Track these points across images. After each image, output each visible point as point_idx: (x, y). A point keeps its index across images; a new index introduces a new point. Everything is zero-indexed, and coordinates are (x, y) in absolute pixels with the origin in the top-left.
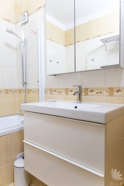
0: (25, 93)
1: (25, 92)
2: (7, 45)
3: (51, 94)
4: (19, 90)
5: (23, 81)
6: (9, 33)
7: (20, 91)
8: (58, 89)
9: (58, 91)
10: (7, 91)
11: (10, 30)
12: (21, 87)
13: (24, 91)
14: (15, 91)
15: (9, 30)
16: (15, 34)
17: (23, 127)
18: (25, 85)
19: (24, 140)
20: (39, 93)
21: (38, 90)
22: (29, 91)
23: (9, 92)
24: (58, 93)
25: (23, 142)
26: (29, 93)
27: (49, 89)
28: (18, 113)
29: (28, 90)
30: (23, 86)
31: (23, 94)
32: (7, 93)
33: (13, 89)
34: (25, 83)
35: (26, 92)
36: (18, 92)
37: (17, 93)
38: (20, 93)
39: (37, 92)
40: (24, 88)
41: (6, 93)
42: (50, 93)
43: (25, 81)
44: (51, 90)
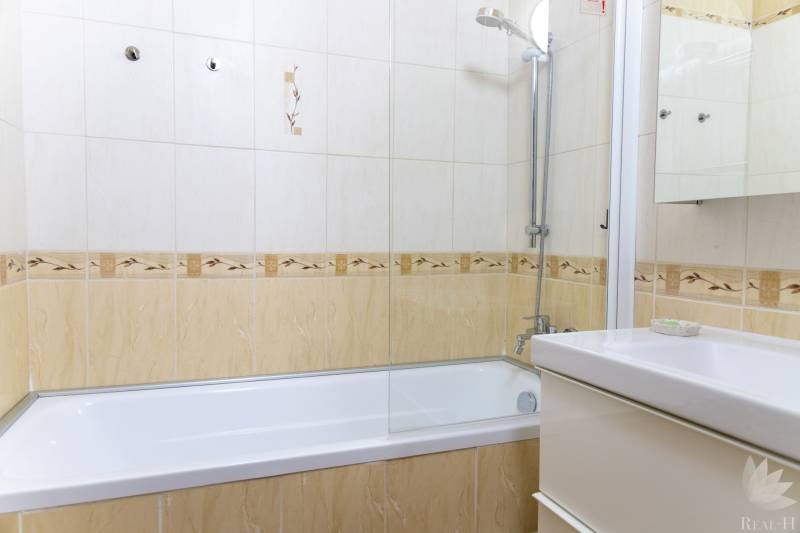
0: (540, 276)
1: (540, 267)
2: (475, 75)
3: (672, 288)
4: (514, 257)
5: (533, 223)
6: (485, 27)
7: (517, 261)
8: (715, 270)
9: (711, 278)
10: (466, 262)
11: (490, 15)
12: (520, 245)
13: (535, 264)
14: (496, 262)
15: (489, 13)
16: (509, 27)
17: (537, 429)
18: (538, 237)
19: (538, 490)
20: (604, 280)
21: (604, 264)
22: (557, 265)
23: (474, 266)
24: (715, 288)
25: (536, 502)
26: (555, 274)
27: (660, 266)
28: (504, 353)
29: (554, 259)
30: (532, 245)
31: (529, 277)
32: (465, 269)
33: (490, 255)
34: (539, 232)
35: (544, 271)
36: (507, 266)
37: (504, 271)
38: (514, 270)
39: (597, 275)
40: (536, 251)
41: (462, 268)
42: (663, 283)
43: (538, 223)
44: (672, 271)
